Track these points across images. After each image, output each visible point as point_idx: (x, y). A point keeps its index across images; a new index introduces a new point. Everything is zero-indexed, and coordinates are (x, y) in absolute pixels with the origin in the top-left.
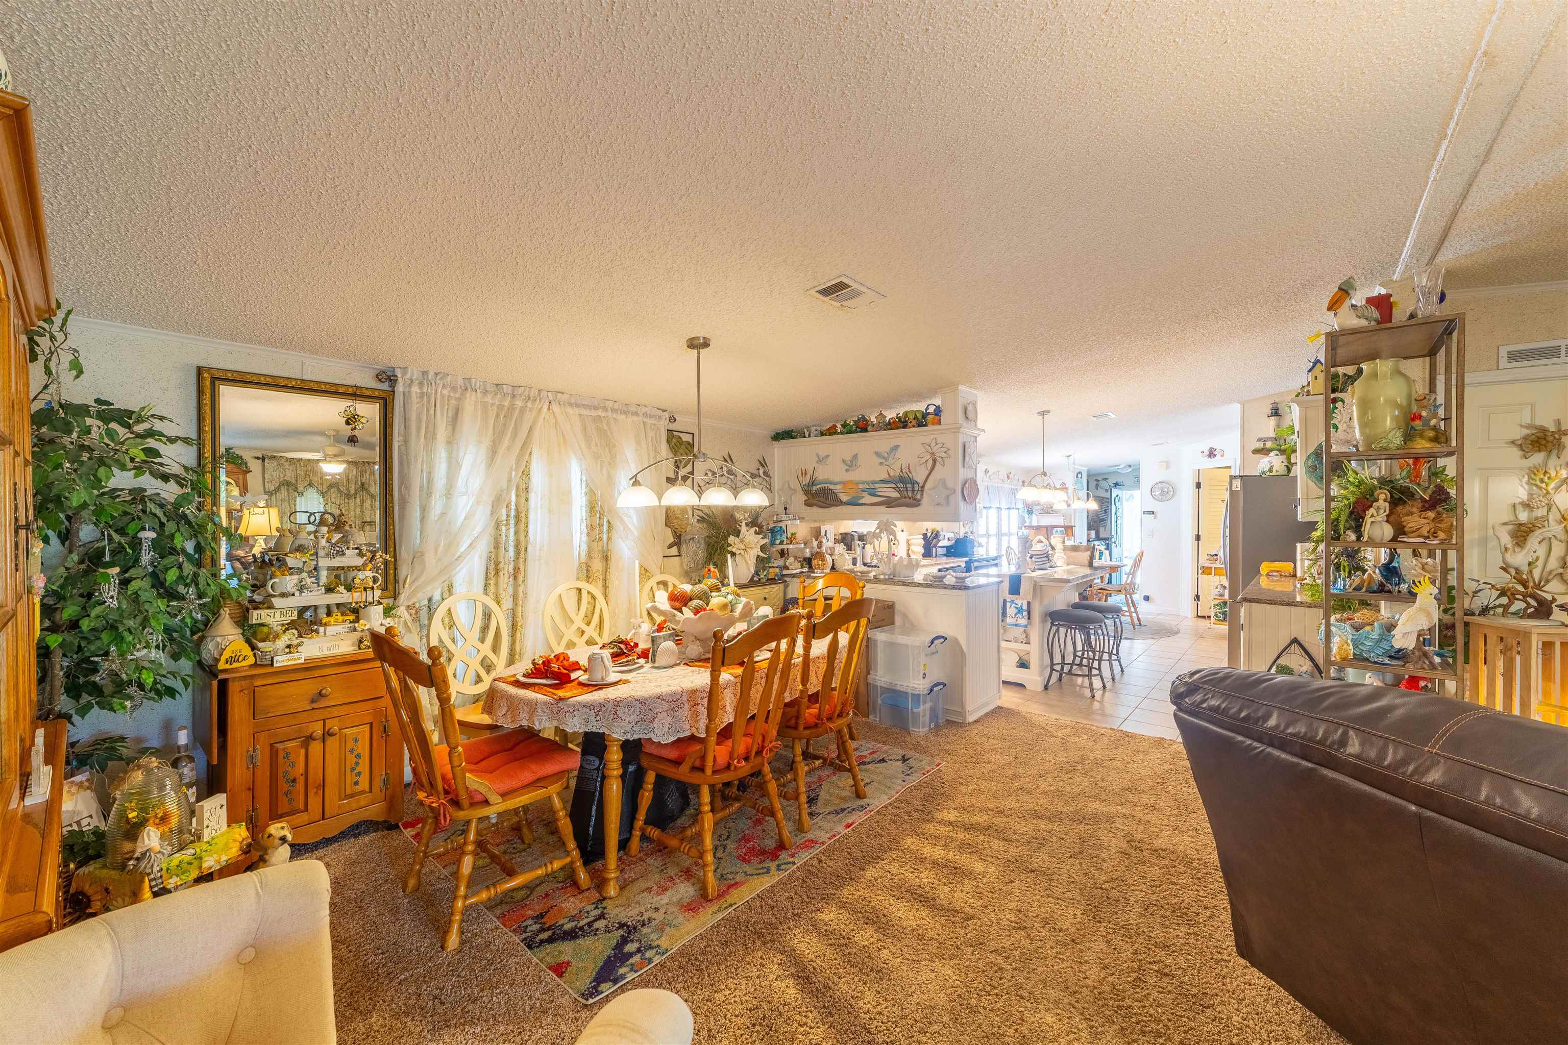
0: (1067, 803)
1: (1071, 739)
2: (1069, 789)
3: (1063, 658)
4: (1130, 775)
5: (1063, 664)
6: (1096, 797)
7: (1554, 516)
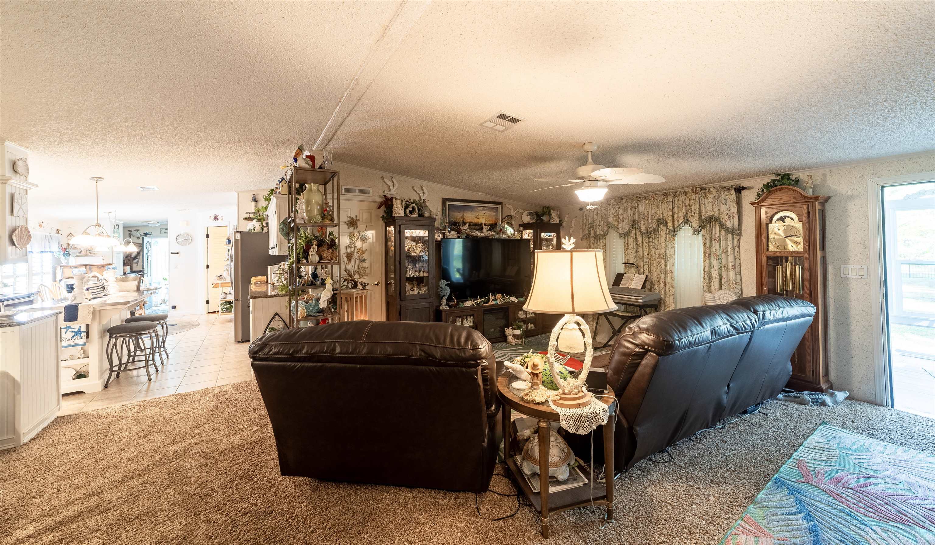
0: (151, 457)
1: (141, 414)
2: (150, 447)
3: (120, 360)
4: (192, 418)
5: (120, 364)
6: (174, 442)
7: (356, 251)
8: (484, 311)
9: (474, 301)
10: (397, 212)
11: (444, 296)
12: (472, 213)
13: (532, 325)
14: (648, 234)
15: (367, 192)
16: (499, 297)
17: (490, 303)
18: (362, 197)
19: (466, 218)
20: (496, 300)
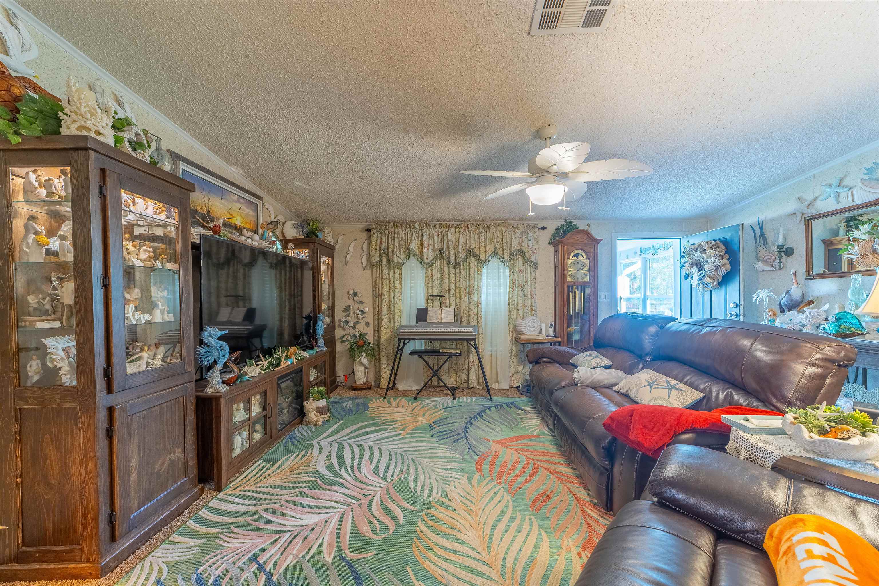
8: (279, 379)
9: (258, 365)
11: (215, 362)
12: (223, 201)
14: (456, 265)
16: (293, 352)
17: (283, 365)
19: (213, 209)
20: (289, 358)
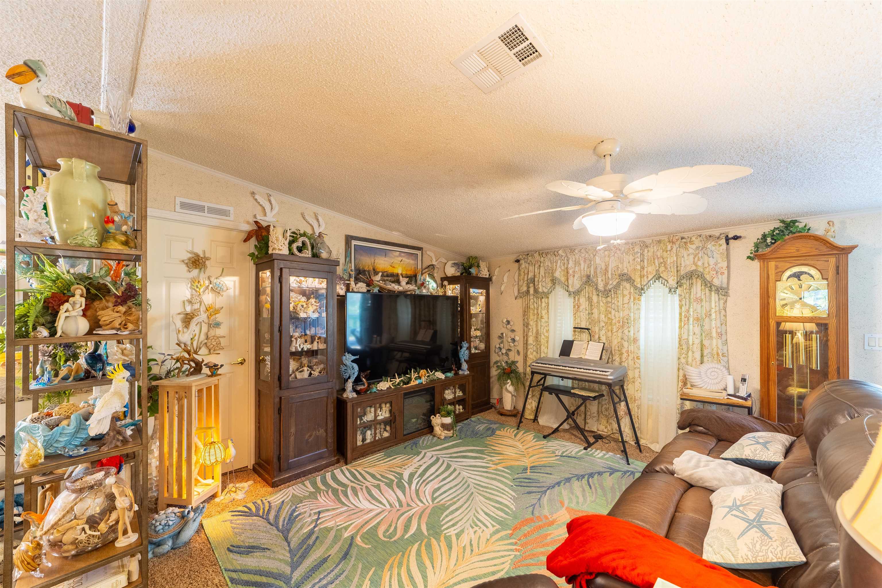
7: (203, 309)
8: (405, 394)
9: (391, 381)
10: (277, 248)
11: (349, 378)
12: (386, 259)
13: (461, 407)
14: (606, 293)
15: (224, 213)
16: (423, 373)
17: (412, 383)
18: (214, 220)
19: (377, 266)
20: (420, 378)
